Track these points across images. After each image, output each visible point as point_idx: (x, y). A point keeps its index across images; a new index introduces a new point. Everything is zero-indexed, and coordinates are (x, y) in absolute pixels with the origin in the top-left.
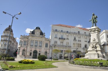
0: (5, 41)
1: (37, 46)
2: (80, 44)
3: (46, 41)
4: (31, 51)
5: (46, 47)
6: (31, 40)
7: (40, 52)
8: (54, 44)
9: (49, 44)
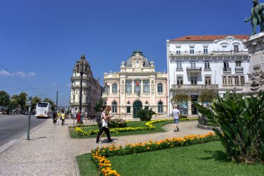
2: (243, 77)
4: (129, 103)
5: (159, 91)
6: (126, 82)
7: (147, 103)
8: (176, 83)
9: (164, 84)
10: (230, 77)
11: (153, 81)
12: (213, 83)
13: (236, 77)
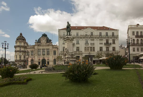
0: (19, 52)
1: (45, 55)
2: (94, 48)
3: (54, 49)
4: (39, 60)
5: (54, 54)
6: (38, 50)
7: (48, 60)
8: (62, 50)
9: (57, 51)
10: (88, 47)
11: (51, 49)
12: (80, 50)
13: (91, 48)
